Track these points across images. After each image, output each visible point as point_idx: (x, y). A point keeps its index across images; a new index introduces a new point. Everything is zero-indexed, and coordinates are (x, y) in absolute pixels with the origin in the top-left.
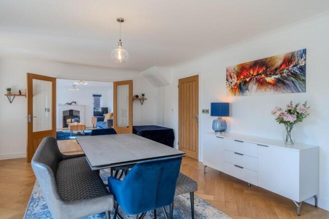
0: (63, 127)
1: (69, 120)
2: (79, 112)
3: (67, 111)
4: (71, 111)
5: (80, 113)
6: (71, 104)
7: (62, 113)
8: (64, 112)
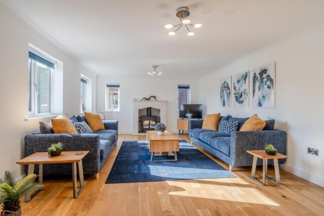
0: (139, 132)
1: (146, 122)
2: (159, 110)
3: (144, 109)
4: (149, 110)
5: (161, 112)
6: (149, 99)
7: (137, 112)
8: (140, 111)
